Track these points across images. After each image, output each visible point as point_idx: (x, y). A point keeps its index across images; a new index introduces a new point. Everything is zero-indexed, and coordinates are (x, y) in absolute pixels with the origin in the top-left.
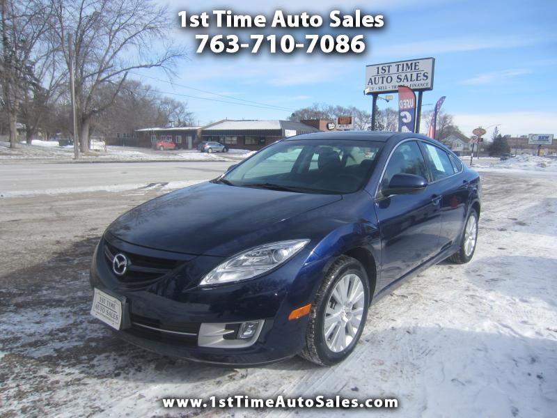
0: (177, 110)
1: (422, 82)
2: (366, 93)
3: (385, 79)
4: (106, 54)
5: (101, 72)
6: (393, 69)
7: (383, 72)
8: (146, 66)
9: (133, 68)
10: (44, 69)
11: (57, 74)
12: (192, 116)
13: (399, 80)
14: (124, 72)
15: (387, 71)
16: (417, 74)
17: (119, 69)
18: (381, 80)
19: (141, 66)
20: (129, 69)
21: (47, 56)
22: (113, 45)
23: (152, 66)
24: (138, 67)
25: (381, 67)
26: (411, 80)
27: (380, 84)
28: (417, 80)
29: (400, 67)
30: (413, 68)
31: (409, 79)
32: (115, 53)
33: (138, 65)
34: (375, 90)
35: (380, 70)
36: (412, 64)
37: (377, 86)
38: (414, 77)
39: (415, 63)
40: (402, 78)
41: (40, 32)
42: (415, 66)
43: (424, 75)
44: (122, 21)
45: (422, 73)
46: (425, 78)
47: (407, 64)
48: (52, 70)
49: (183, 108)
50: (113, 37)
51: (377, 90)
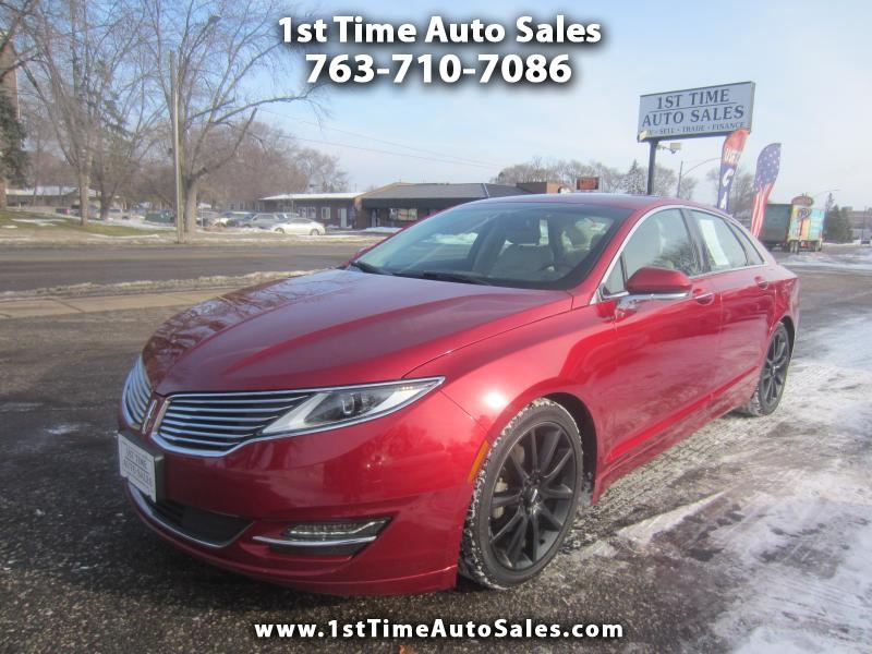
0: (323, 169)
1: (733, 121)
2: (641, 139)
3: (671, 117)
4: (223, 82)
5: (215, 109)
6: (686, 101)
7: (669, 105)
8: (283, 99)
9: (264, 102)
10: (128, 107)
11: (147, 114)
12: (346, 178)
13: (694, 119)
14: (252, 109)
15: (675, 104)
16: (726, 108)
17: (242, 104)
18: (664, 118)
19: (276, 100)
20: (258, 104)
21: (134, 86)
22: (234, 68)
23: (292, 99)
24: (272, 101)
25: (664, 97)
26: (715, 118)
27: (663, 125)
28: (725, 118)
29: (697, 98)
30: (719, 99)
31: (712, 116)
32: (237, 80)
33: (272, 98)
34: (654, 135)
35: (664, 102)
36: (716, 92)
37: (659, 128)
38: (720, 113)
39: (723, 91)
40: (701, 114)
41: (126, 50)
42: (723, 95)
43: (737, 110)
44: (249, 31)
45: (734, 106)
46: (738, 115)
47: (709, 93)
48: (139, 108)
49: (332, 165)
50: (235, 55)
51: (658, 135)
